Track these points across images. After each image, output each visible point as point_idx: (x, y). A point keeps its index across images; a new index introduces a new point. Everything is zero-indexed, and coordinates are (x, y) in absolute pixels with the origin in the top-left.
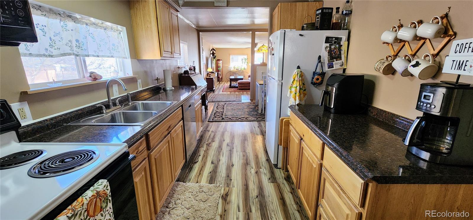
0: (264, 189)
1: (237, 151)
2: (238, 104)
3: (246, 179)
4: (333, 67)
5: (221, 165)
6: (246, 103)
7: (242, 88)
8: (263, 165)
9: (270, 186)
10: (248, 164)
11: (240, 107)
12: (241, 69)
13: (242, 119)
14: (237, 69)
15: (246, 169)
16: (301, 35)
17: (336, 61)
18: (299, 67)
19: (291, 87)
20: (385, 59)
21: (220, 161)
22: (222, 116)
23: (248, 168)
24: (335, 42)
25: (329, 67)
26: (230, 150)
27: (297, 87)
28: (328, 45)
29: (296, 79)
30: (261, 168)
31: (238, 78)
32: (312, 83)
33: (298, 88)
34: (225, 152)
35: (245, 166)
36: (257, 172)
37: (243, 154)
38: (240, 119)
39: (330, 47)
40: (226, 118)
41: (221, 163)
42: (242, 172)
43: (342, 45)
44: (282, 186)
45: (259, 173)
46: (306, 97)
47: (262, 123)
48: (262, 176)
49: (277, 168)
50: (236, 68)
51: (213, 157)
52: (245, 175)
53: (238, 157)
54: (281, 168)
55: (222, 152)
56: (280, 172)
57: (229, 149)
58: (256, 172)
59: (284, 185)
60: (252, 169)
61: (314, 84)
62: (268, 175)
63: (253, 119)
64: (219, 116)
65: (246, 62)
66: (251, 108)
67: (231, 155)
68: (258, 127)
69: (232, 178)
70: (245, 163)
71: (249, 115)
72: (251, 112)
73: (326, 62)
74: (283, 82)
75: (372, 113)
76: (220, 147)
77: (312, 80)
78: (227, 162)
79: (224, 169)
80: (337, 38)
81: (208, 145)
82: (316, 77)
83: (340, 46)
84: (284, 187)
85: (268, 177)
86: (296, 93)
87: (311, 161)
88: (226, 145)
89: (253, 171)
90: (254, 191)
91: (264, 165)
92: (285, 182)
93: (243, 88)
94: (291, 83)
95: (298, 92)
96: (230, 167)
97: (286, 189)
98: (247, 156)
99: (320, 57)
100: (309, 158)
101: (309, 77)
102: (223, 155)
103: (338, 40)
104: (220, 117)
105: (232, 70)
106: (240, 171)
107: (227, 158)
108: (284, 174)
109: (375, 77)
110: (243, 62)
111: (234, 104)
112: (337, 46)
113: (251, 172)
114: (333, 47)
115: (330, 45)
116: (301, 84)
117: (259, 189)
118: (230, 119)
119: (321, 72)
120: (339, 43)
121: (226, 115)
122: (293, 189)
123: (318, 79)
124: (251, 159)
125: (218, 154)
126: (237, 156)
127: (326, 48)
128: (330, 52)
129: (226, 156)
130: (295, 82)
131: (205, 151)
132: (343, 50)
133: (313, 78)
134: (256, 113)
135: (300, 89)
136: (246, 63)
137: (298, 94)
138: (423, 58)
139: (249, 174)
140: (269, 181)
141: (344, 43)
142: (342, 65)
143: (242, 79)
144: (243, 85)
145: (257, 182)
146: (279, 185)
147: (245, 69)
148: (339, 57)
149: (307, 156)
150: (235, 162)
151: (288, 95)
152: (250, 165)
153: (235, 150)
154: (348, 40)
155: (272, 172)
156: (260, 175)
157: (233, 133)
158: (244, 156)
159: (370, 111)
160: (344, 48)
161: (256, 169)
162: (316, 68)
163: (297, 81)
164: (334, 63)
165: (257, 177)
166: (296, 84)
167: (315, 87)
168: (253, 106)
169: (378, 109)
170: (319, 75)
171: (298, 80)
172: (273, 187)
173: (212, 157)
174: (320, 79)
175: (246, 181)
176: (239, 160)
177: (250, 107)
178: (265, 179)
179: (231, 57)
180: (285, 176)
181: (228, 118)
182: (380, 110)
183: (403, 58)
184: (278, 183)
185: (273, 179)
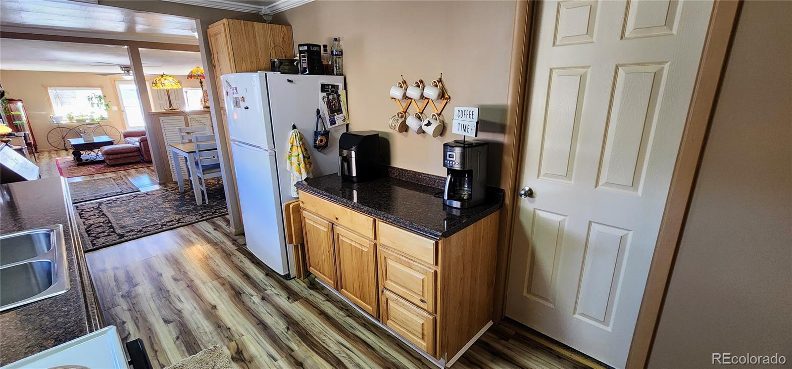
0: (291, 314)
1: (204, 283)
2: (136, 198)
3: (253, 315)
4: (336, 124)
5: (190, 318)
6: (154, 193)
7: (118, 163)
8: (266, 285)
9: (296, 306)
10: (240, 294)
11: (146, 204)
12: (93, 120)
13: (170, 226)
14: (78, 121)
15: (243, 302)
16: (289, 81)
17: (337, 114)
18: (294, 127)
19: (290, 157)
20: (397, 116)
21: (182, 311)
22: (114, 232)
23: (245, 298)
24: (333, 91)
25: (331, 124)
26: (188, 286)
27: (299, 155)
28: (325, 94)
29: (295, 143)
30: (266, 290)
31: (95, 141)
32: (315, 146)
33: (301, 156)
34: (178, 293)
35: (237, 298)
36: (263, 297)
37: (219, 282)
38: (165, 225)
39: (328, 98)
40: (129, 232)
41: (186, 314)
42: (240, 310)
43: (340, 95)
44: (311, 298)
45: (268, 298)
46: (312, 166)
47: (217, 222)
48: (275, 300)
49: (289, 280)
50: (75, 118)
51: (160, 312)
52: (248, 310)
53: (214, 290)
54: (295, 277)
55: (172, 296)
56: (298, 283)
57: (185, 286)
58: (263, 299)
59: (313, 296)
60: (251, 297)
61: (318, 148)
62: (284, 295)
63: (194, 218)
64: (106, 234)
65: (102, 104)
66: (176, 200)
67: (197, 292)
68: (215, 229)
69: (230, 325)
70: (235, 294)
71: (179, 214)
72: (181, 207)
73: (327, 118)
74: (276, 151)
75: (394, 174)
76: (161, 289)
77: (315, 143)
78: (197, 308)
79: (201, 320)
80: (333, 86)
81: (128, 297)
82: (320, 138)
83: (339, 96)
84: (316, 299)
85: (286, 297)
86: (299, 164)
87: (358, 246)
88: (172, 280)
89: (256, 299)
90: (278, 325)
91: (266, 283)
92: (312, 292)
93: (121, 161)
94: (289, 150)
95: (303, 162)
96: (210, 312)
97: (319, 299)
98: (229, 282)
99: (318, 111)
100: (353, 244)
101: (310, 139)
102: (180, 300)
103: (335, 88)
104: (109, 235)
105: (63, 122)
106: (235, 310)
107: (192, 301)
108: (303, 282)
109: (387, 134)
110: (92, 104)
111: (124, 199)
112: (335, 96)
113: (254, 303)
114: (331, 97)
115: (328, 95)
116: (303, 150)
117: (284, 318)
118: (140, 231)
119: (324, 131)
120: (337, 92)
121: (123, 227)
122: (327, 295)
123: (321, 141)
124: (239, 284)
125: (167, 302)
126: (209, 289)
127: (323, 99)
128: (329, 103)
129: (186, 298)
130: (295, 149)
131: (129, 310)
132: (342, 101)
133: (315, 140)
134: (193, 207)
135: (304, 157)
136: (103, 107)
137: (302, 165)
138: (431, 117)
139: (253, 307)
140: (290, 301)
141: (341, 91)
142: (344, 120)
143: (111, 143)
144: (119, 156)
145: (274, 310)
146: (307, 299)
147: (103, 119)
148: (339, 111)
149: (349, 242)
150: (214, 300)
151: (288, 168)
152: (244, 293)
153: (198, 282)
154: (345, 88)
155: (285, 287)
156: (272, 299)
157: (168, 254)
158: (223, 285)
159: (390, 171)
160: (343, 98)
161: (259, 295)
162: (317, 126)
163: (297, 146)
164: (335, 117)
165: (268, 304)
166: (298, 151)
167: (319, 151)
168: (175, 194)
169: (398, 168)
170: (322, 135)
171: (299, 145)
172: (300, 306)
173: (157, 313)
174: (325, 141)
175: (257, 318)
176: (218, 294)
177: (171, 197)
178: (282, 301)
179: (52, 92)
180: (306, 284)
181: (132, 231)
182: (401, 169)
183: (414, 116)
184: (304, 298)
185: (293, 295)
